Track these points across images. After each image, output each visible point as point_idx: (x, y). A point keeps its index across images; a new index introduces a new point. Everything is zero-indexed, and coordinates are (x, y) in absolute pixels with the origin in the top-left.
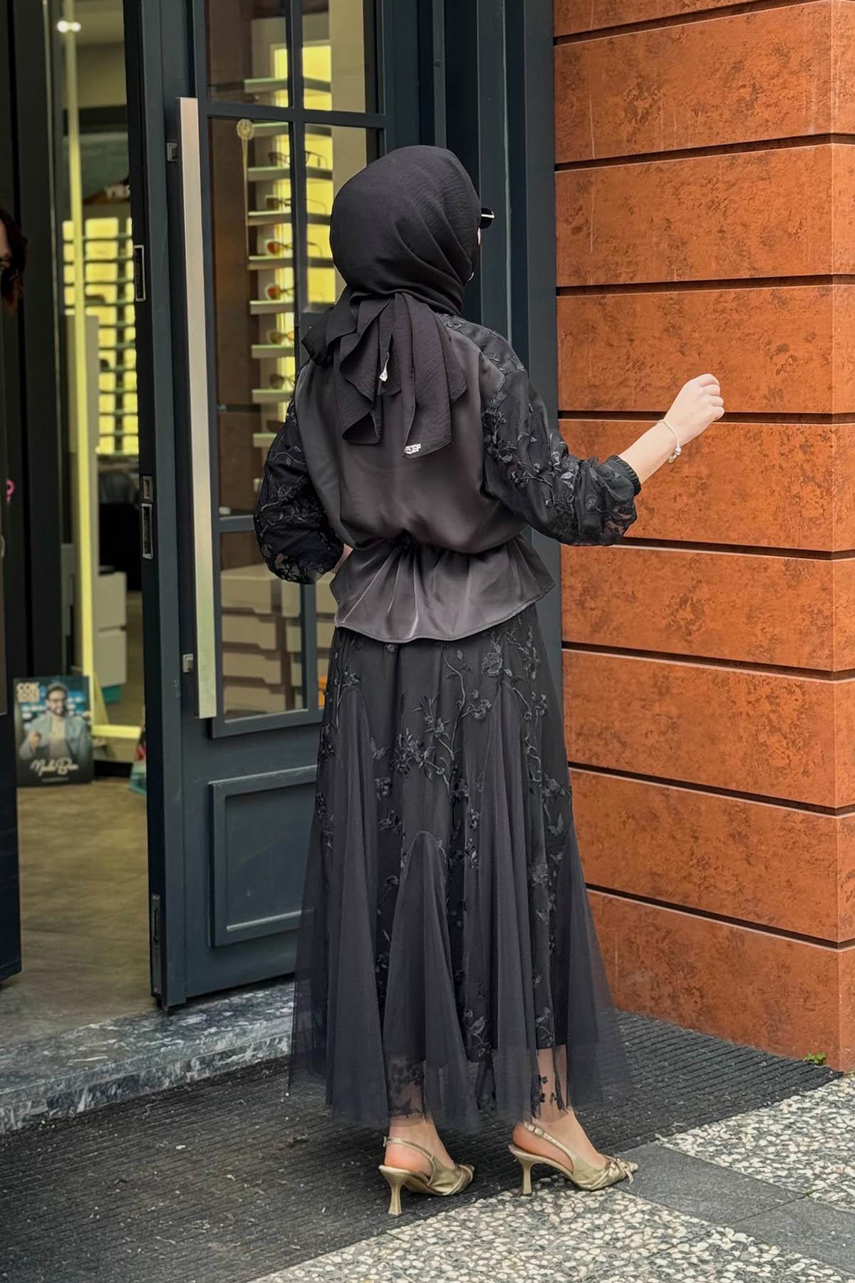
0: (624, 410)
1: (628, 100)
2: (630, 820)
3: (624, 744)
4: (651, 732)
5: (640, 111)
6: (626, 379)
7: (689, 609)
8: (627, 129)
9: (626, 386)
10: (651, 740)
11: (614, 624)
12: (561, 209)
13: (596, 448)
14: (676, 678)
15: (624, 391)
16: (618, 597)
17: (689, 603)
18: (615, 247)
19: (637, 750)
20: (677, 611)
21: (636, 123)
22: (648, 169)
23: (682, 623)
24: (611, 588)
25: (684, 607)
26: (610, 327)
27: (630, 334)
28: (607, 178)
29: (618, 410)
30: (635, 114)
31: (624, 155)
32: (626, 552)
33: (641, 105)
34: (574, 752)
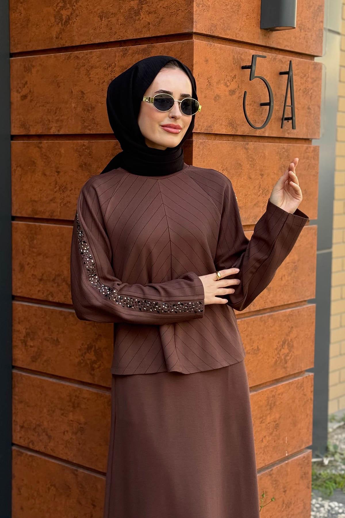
0: (53, 218)
1: (57, 10)
2: (52, 488)
3: (50, 437)
4: (67, 431)
5: (64, 17)
6: (55, 198)
7: (93, 353)
8: (56, 29)
9: (54, 203)
10: (67, 437)
11: (45, 358)
12: (14, 83)
13: (35, 242)
14: (84, 398)
15: (53, 205)
16: (48, 341)
17: (93, 349)
18: (48, 110)
19: (58, 442)
20: (85, 353)
21: (62, 25)
22: (70, 57)
23: (88, 362)
24: (43, 334)
25: (89, 351)
26: (45, 162)
27: (58, 168)
28: (43, 62)
29: (49, 218)
30: (61, 19)
31: (54, 47)
32: (53, 312)
33: (65, 13)
34: (18, 438)
